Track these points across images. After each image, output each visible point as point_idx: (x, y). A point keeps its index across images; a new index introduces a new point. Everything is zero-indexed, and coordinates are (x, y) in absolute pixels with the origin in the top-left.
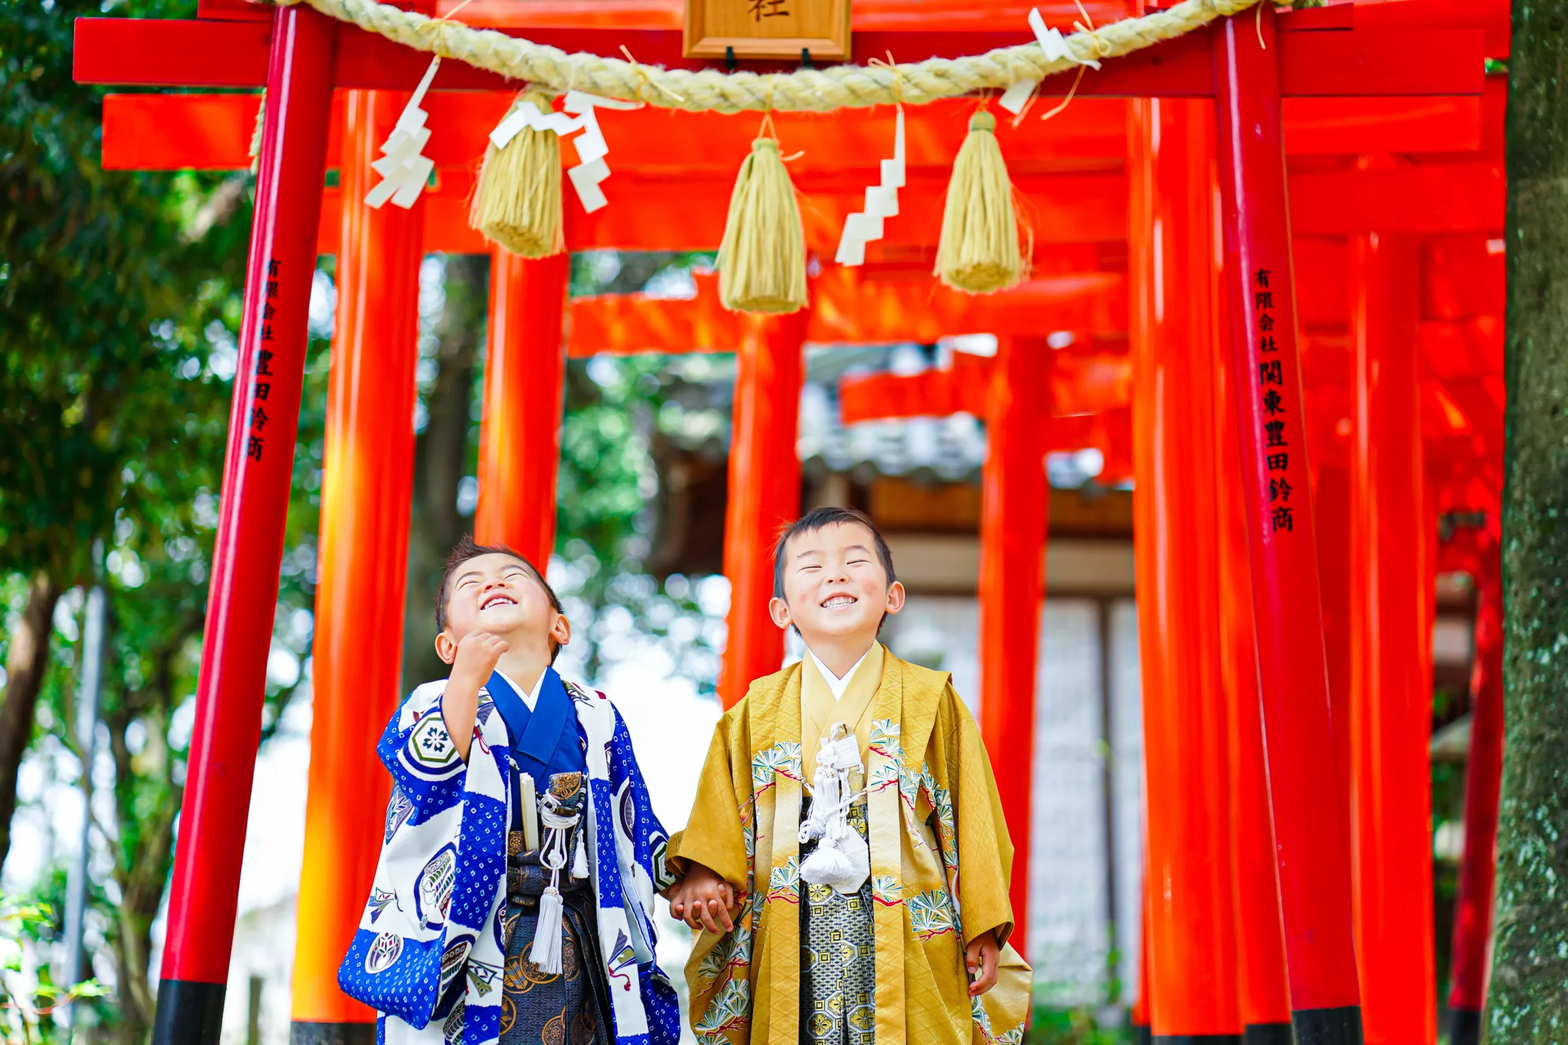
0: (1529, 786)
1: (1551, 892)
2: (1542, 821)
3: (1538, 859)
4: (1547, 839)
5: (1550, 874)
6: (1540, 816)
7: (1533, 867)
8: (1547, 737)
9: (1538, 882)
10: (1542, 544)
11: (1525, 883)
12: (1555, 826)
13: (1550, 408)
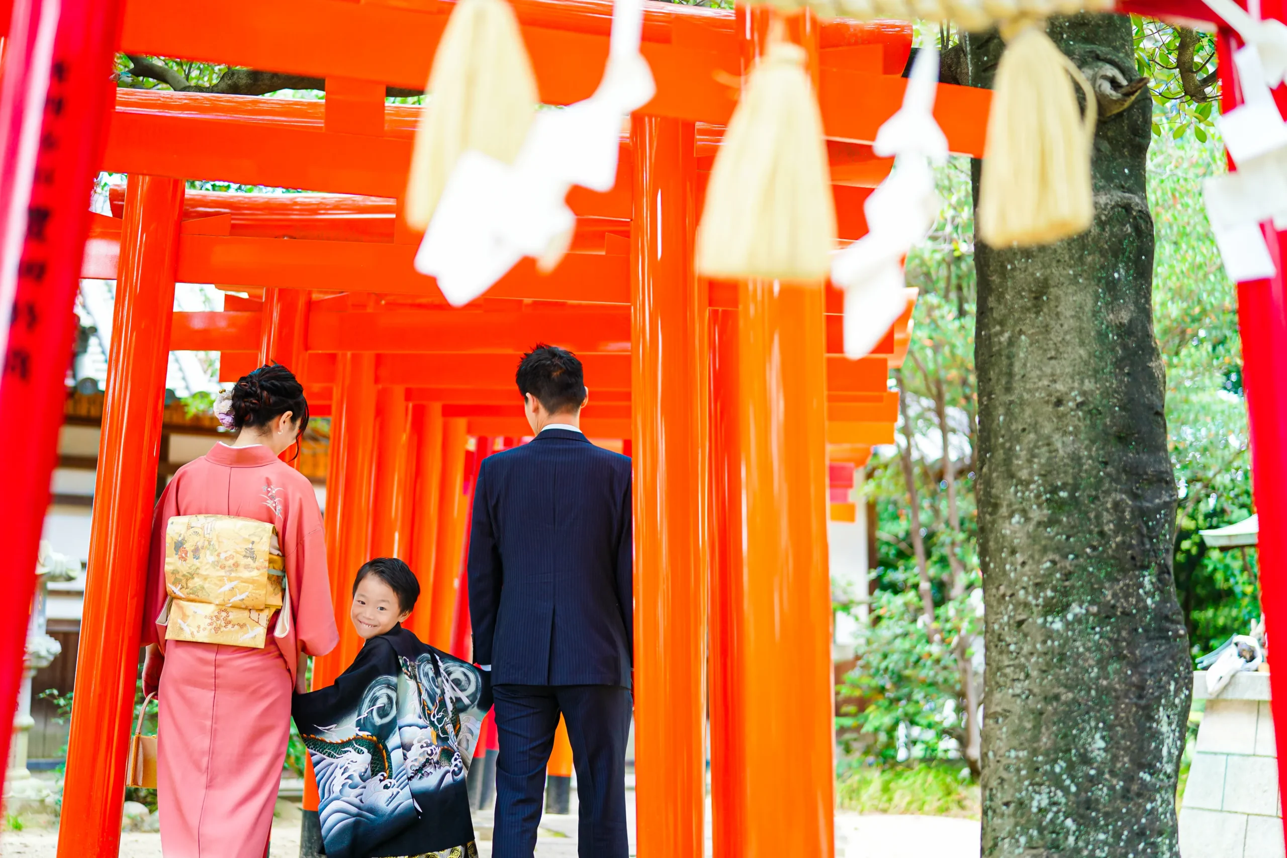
0: (1045, 740)
1: (1071, 840)
2: (1061, 775)
3: (1055, 809)
4: (1066, 791)
5: (1069, 822)
6: (1057, 769)
7: (1050, 816)
8: (1063, 698)
9: (1057, 829)
10: (1052, 522)
11: (1041, 830)
12: (1073, 779)
13: (1054, 399)
